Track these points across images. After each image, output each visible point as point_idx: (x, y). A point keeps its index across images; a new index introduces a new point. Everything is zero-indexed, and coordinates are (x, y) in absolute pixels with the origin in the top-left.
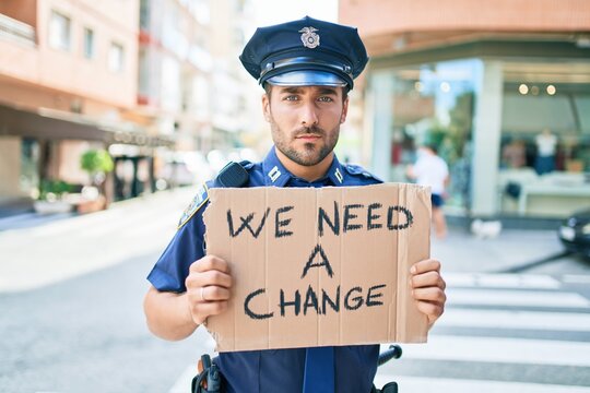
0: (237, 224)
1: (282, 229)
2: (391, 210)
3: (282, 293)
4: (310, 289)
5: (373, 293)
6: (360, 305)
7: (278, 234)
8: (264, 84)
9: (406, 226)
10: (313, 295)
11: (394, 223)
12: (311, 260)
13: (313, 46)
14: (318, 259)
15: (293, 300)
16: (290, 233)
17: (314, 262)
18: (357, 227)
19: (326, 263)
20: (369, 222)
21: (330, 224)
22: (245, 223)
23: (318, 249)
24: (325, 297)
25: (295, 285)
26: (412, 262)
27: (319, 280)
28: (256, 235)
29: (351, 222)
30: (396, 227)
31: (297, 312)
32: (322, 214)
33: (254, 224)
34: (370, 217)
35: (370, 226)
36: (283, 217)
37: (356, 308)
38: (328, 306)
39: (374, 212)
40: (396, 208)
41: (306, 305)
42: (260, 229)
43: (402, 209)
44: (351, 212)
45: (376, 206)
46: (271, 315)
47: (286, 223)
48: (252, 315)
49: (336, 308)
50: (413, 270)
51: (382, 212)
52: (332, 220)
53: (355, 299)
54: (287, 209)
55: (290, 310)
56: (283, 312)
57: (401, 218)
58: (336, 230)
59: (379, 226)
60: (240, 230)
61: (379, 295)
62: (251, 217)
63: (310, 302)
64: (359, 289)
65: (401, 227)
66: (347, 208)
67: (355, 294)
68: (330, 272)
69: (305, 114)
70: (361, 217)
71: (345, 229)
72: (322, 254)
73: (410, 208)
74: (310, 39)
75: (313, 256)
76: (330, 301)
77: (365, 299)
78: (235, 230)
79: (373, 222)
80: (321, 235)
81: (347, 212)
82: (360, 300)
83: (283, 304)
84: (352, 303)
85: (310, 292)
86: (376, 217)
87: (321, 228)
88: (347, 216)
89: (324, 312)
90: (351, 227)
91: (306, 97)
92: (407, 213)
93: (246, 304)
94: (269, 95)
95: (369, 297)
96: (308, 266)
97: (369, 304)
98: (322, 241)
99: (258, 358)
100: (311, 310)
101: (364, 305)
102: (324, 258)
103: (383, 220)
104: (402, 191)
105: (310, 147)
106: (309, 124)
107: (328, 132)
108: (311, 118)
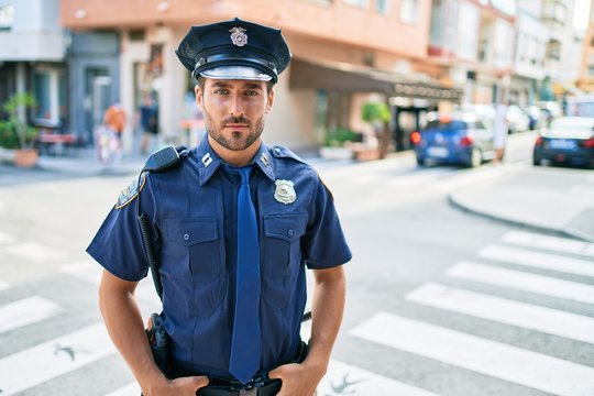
8: (198, 76)
13: (241, 44)
74: (239, 38)
94: (203, 87)
105: (237, 135)
106: (237, 115)
107: (254, 122)
108: (238, 111)
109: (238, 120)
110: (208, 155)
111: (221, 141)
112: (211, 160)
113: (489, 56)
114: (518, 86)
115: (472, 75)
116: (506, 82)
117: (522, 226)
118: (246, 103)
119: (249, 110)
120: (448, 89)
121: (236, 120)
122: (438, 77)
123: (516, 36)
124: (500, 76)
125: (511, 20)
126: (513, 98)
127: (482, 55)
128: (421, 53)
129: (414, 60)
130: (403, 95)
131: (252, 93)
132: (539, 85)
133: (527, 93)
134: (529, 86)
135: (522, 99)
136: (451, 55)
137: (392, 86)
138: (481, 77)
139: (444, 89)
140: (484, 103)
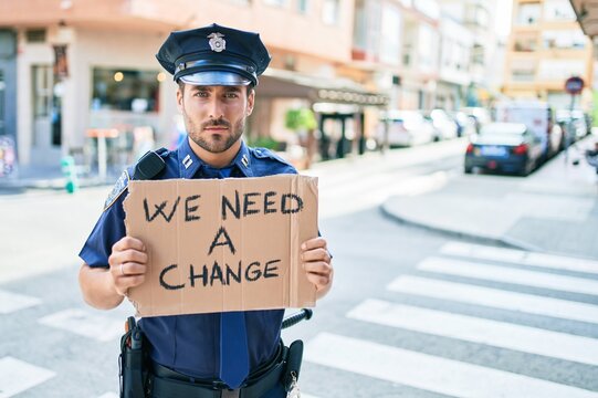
0: (152, 211)
1: (191, 214)
2: (284, 197)
3: (192, 268)
4: (216, 264)
5: (270, 266)
6: (258, 277)
7: (188, 219)
8: (178, 81)
9: (297, 210)
10: (219, 269)
11: (287, 208)
12: (216, 240)
13: (219, 50)
14: (223, 239)
15: (202, 273)
16: (197, 218)
17: (219, 241)
18: (256, 212)
19: (229, 242)
20: (266, 207)
21: (232, 210)
22: (160, 210)
23: (222, 230)
24: (229, 270)
25: (203, 260)
26: (302, 240)
27: (223, 256)
28: (168, 220)
29: (250, 208)
30: (289, 212)
31: (205, 283)
32: (225, 201)
33: (167, 211)
34: (266, 204)
35: (267, 211)
36: (191, 204)
37: (255, 279)
38: (231, 277)
39: (270, 199)
40: (289, 196)
41: (213, 277)
42: (172, 215)
43: (295, 196)
44: (250, 199)
45: (271, 194)
46: (183, 286)
47: (195, 209)
48: (167, 286)
49: (238, 279)
50: (304, 247)
51: (277, 199)
52: (234, 206)
53: (255, 272)
54: (195, 197)
55: (199, 281)
56: (193, 284)
57: (293, 204)
58: (237, 215)
59: (274, 211)
60: (155, 216)
61: (275, 269)
62: (164, 205)
63: (216, 274)
64: (258, 264)
65: (293, 211)
66: (247, 196)
67: (254, 268)
68: (233, 250)
69: (212, 109)
70: (259, 203)
71: (245, 214)
72: (226, 235)
73: (301, 196)
74: (217, 44)
75: (218, 236)
76: (233, 274)
77: (263, 272)
78: (151, 216)
79: (269, 207)
80: (224, 218)
81: (246, 199)
82: (259, 272)
83: (193, 277)
84: (251, 276)
85: (216, 267)
86: (271, 203)
87: (224, 213)
88: (247, 203)
89: (228, 283)
90: (250, 212)
91: (213, 94)
92: (298, 199)
93: (161, 278)
94: (183, 90)
95: (266, 270)
96: (214, 244)
97: (266, 276)
98: (225, 224)
99: (175, 321)
100: (217, 281)
101: (262, 277)
102: (228, 238)
103: (278, 206)
104: (293, 181)
105: (217, 137)
106: (216, 117)
107: (233, 125)
108: (217, 113)
109: (218, 123)
110: (188, 157)
111: (201, 143)
112: (191, 161)
113: (413, 60)
114: (444, 91)
115: (397, 80)
116: (432, 87)
117: (459, 236)
118: (224, 105)
119: (227, 113)
120: (374, 95)
121: (216, 123)
122: (363, 82)
123: (441, 40)
124: (425, 82)
125: (434, 24)
126: (439, 104)
127: (406, 60)
128: (345, 57)
129: (337, 65)
130: (328, 100)
131: (231, 96)
132: (465, 90)
133: (452, 98)
134: (454, 92)
135: (448, 104)
136: (376, 59)
137: (317, 90)
138: (405, 82)
139: (370, 94)
140: (410, 109)
